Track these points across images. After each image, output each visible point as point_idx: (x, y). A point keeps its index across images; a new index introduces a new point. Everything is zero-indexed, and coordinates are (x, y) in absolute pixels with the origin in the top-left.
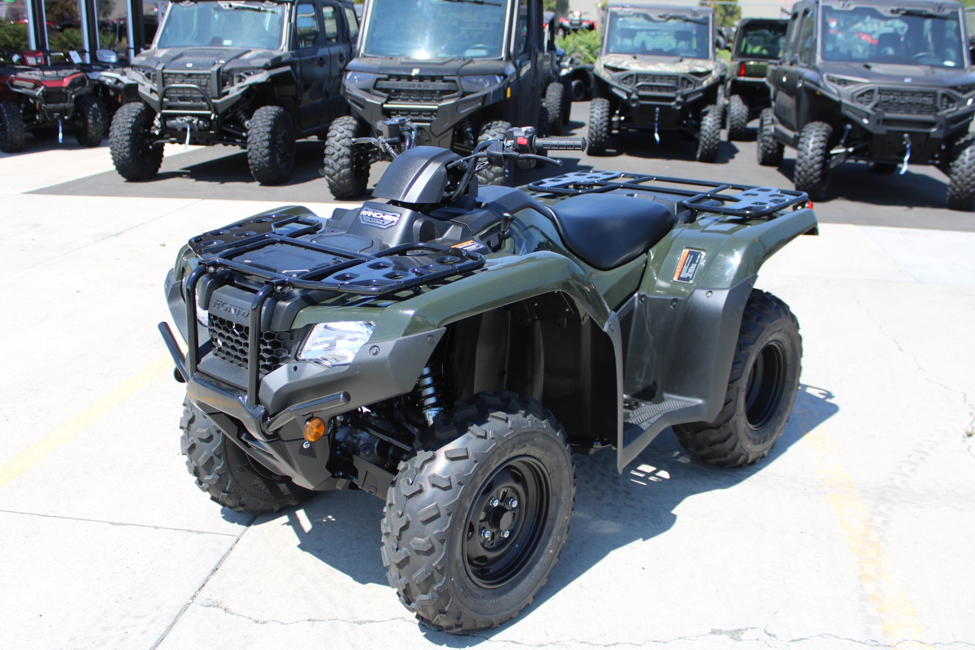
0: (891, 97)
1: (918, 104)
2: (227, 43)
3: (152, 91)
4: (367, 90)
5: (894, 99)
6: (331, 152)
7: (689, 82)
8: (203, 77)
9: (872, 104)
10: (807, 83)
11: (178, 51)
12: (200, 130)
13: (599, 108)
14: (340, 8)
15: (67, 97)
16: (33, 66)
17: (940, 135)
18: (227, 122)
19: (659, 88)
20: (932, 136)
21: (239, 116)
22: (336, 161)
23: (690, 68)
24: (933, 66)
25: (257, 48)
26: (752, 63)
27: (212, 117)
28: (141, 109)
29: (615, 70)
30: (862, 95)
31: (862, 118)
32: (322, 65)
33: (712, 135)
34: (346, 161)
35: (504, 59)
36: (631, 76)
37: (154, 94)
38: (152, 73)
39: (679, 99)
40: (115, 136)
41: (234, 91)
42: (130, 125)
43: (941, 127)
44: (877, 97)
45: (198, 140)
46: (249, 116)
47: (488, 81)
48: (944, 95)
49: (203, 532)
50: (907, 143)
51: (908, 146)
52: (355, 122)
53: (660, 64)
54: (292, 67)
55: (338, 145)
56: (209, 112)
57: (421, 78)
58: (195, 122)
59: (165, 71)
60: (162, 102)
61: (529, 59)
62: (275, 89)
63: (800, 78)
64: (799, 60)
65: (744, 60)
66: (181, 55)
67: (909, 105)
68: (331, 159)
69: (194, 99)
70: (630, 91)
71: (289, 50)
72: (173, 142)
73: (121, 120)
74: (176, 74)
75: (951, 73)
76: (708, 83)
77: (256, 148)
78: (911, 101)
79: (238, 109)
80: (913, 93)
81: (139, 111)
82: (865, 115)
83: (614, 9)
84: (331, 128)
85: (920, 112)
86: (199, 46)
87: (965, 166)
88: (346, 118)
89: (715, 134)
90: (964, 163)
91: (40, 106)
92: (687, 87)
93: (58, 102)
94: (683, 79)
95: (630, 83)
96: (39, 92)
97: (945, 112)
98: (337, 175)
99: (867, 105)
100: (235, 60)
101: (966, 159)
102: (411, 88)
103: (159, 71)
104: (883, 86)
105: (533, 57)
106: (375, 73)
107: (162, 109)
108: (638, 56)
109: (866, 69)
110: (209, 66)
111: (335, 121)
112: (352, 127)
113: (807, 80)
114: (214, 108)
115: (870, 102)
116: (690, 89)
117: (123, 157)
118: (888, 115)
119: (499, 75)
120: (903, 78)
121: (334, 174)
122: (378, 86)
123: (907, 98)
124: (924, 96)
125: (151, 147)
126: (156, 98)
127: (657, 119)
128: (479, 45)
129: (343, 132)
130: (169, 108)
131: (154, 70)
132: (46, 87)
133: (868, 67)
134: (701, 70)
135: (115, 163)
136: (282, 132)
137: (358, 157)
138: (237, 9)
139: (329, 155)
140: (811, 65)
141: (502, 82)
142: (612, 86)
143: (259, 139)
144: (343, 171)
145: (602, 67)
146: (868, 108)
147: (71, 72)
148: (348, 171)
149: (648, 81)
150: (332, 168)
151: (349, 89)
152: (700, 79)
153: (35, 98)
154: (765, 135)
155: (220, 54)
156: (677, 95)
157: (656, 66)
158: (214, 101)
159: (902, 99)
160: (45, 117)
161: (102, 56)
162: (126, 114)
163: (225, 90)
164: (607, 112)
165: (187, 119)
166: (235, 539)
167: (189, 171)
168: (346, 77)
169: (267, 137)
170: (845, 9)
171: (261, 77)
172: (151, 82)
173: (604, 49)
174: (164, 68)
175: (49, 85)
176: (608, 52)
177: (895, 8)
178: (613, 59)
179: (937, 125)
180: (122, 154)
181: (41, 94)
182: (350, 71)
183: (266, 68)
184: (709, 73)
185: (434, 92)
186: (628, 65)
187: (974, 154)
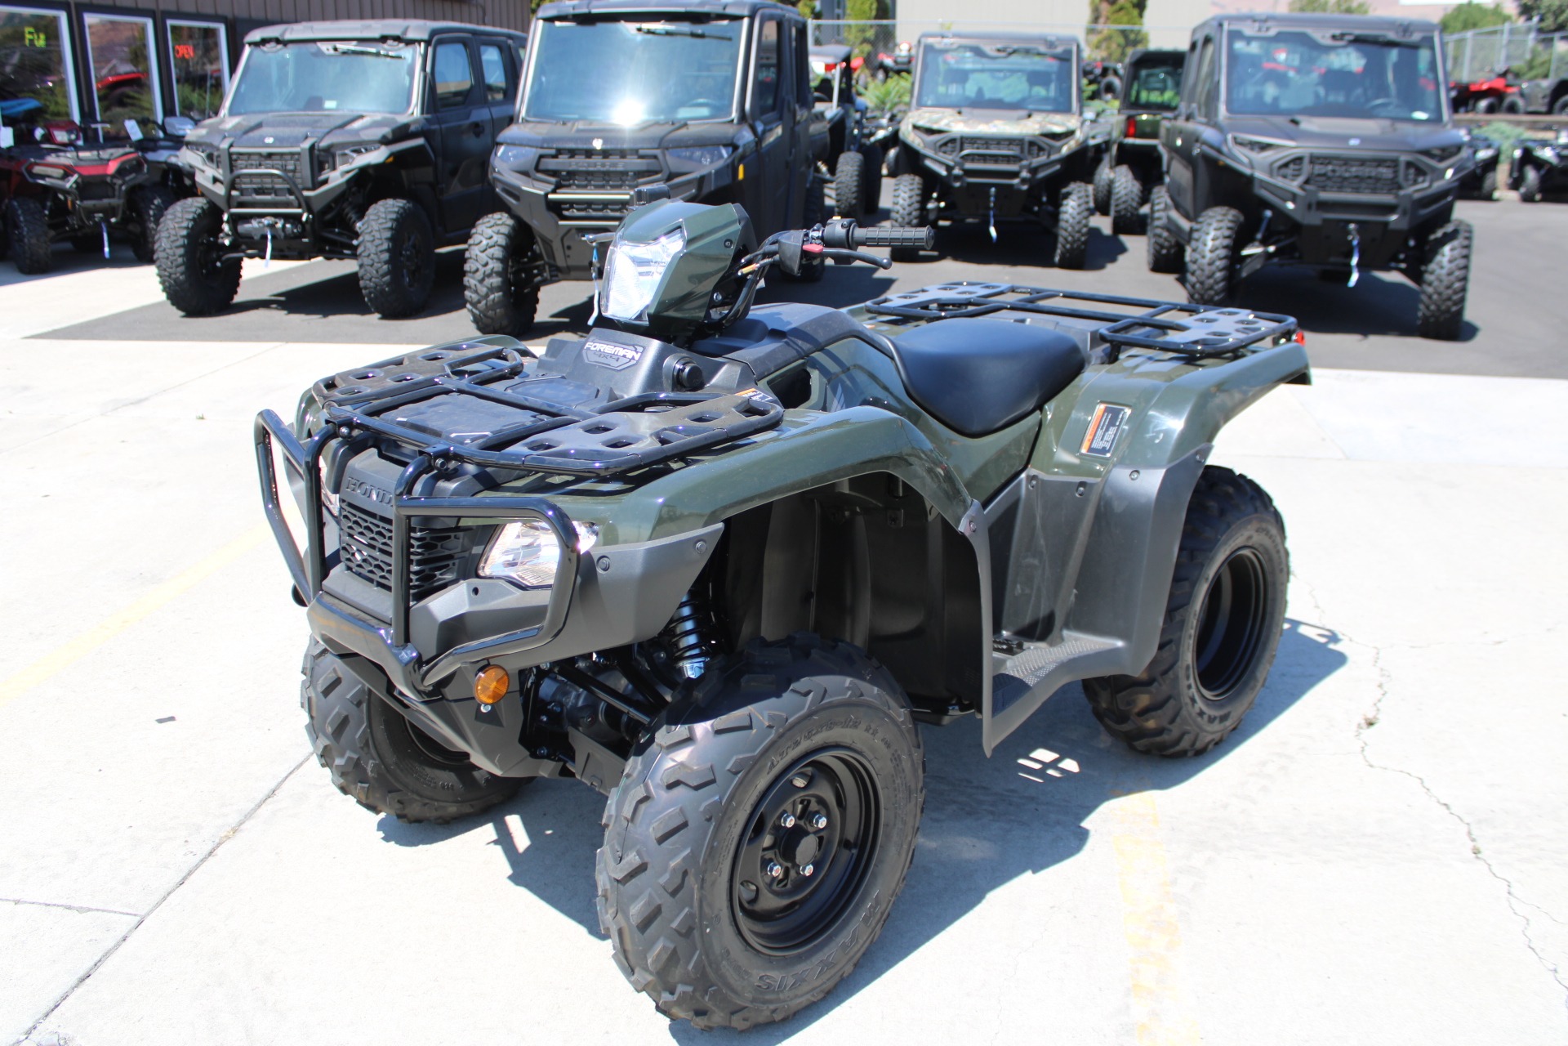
0: (1330, 167)
1: (1370, 177)
2: (330, 104)
3: (215, 180)
4: (525, 173)
5: (1333, 171)
6: (474, 268)
7: (1041, 149)
8: (289, 157)
9: (1301, 179)
10: (1206, 149)
11: (254, 120)
12: (287, 237)
13: (907, 189)
14: (509, 47)
15: (114, 190)
16: (65, 145)
17: (1404, 225)
18: (330, 224)
19: (996, 158)
20: (1391, 227)
21: (347, 214)
22: (481, 281)
23: (1041, 127)
24: (1395, 119)
25: (374, 112)
26: (1144, 117)
27: (304, 218)
28: (202, 208)
29: (930, 131)
30: (1286, 165)
31: (1285, 200)
32: (478, 135)
33: (1077, 228)
34: (496, 281)
35: (735, 121)
36: (953, 141)
37: (218, 184)
38: (216, 154)
39: (1025, 174)
40: (162, 249)
41: (336, 177)
42: (184, 232)
43: (1404, 213)
44: (1306, 168)
45: (287, 253)
46: (361, 216)
47: (708, 156)
48: (1409, 165)
49: (89, 910)
50: (1353, 239)
51: (1355, 242)
52: (510, 222)
53: (997, 122)
54: (427, 139)
55: (484, 257)
56: (299, 211)
57: (605, 153)
58: (279, 225)
59: (233, 150)
60: (229, 196)
61: (781, 118)
62: (403, 173)
63: (1197, 140)
64: (1196, 113)
65: (1132, 112)
66: (259, 126)
67: (1355, 180)
68: (473, 278)
69: (276, 192)
70: (951, 164)
71: (422, 113)
72: (251, 257)
73: (170, 224)
74: (249, 155)
75: (1422, 130)
76: (1069, 148)
77: (370, 262)
78: (1360, 174)
79: (345, 205)
80: (1363, 162)
81: (199, 211)
82: (1290, 196)
83: (930, 40)
84: (473, 231)
85: (1374, 191)
86: (288, 111)
87: (1444, 272)
88: (497, 216)
89: (1081, 225)
90: (1442, 267)
91: (73, 203)
92: (1038, 156)
93: (100, 198)
94: (1032, 144)
95: (953, 151)
96: (70, 183)
97: (1411, 190)
98: (484, 302)
99: (1293, 180)
100: (338, 131)
101: (1445, 260)
102: (591, 169)
103: (224, 149)
104: (1316, 151)
105: (786, 115)
106: (537, 147)
107: (230, 207)
108: (964, 110)
109: (1292, 126)
110: (297, 141)
111: (480, 221)
112: (505, 230)
113: (1205, 143)
114: (307, 204)
115: (1297, 176)
117: (175, 280)
118: (1324, 196)
119: (725, 146)
120: (1347, 138)
121: (479, 302)
122: (542, 167)
123: (1354, 169)
124: (1379, 166)
125: (218, 264)
126: (220, 190)
127: (992, 205)
128: (701, 101)
129: (491, 237)
130: (241, 205)
131: (218, 149)
132: (81, 176)
133: (1295, 122)
134: (1058, 129)
135: (165, 290)
136: (412, 238)
137: (516, 273)
138: (345, 53)
139: (470, 272)
140: (1212, 122)
141: (729, 156)
142: (925, 157)
143: (373, 250)
144: (492, 297)
145: (910, 127)
146: (1294, 186)
147: (121, 151)
148: (499, 297)
149: (978, 148)
150: (476, 292)
151: (499, 173)
152: (1057, 144)
153: (66, 192)
154: (1157, 227)
155: (316, 122)
156: (1022, 168)
157: (991, 125)
158: (306, 193)
159: (1346, 171)
160: (82, 220)
161: (174, 127)
162: (179, 215)
163: (322, 177)
164: (917, 195)
165: (266, 221)
166: (138, 919)
167: (282, 299)
168: (496, 154)
169: (385, 246)
170: (1263, 34)
171: (377, 156)
172: (214, 166)
173: (914, 101)
174: (231, 146)
175: (85, 173)
176: (920, 105)
177: (1337, 32)
178: (927, 115)
179: (1400, 210)
180: (173, 276)
181: (74, 186)
182: (501, 144)
183: (385, 141)
184: (1070, 134)
185: (624, 173)
186: (948, 125)
187: (1456, 253)
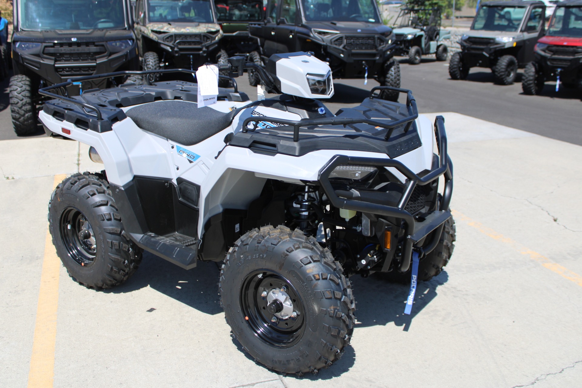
0: (352, 40)
1: (366, 44)
4: (37, 55)
5: (354, 42)
6: (16, 102)
7: (208, 38)
9: (343, 45)
10: (297, 35)
13: (152, 58)
17: (380, 61)
19: (190, 43)
20: (377, 62)
22: (20, 108)
23: (207, 29)
26: (225, 24)
29: (160, 33)
30: (337, 40)
31: (340, 54)
34: (28, 107)
35: (127, 29)
36: (171, 36)
44: (345, 41)
47: (123, 44)
48: (379, 38)
50: (365, 67)
51: (366, 68)
53: (188, 28)
55: (20, 96)
57: (78, 44)
63: (290, 32)
64: (285, 22)
67: (361, 45)
68: (16, 107)
70: (173, 46)
76: (218, 38)
78: (362, 42)
80: (363, 38)
85: (366, 49)
87: (393, 77)
88: (20, 76)
90: (392, 76)
92: (207, 41)
94: (204, 36)
95: (172, 41)
97: (380, 48)
98: (22, 118)
99: (340, 46)
101: (393, 73)
102: (72, 52)
104: (347, 35)
106: (41, 43)
108: (170, 23)
109: (333, 25)
111: (12, 79)
112: (27, 83)
115: (341, 44)
116: (209, 42)
118: (353, 51)
119: (130, 40)
120: (356, 29)
121: (20, 118)
122: (45, 52)
123: (360, 41)
124: (368, 39)
127: (192, 63)
133: (335, 24)
134: (213, 30)
139: (14, 104)
140: (299, 24)
141: (133, 44)
142: (160, 43)
144: (27, 115)
145: (150, 31)
146: (341, 48)
148: (30, 115)
149: (182, 39)
150: (18, 113)
152: (214, 36)
156: (203, 47)
157: (186, 29)
159: (358, 41)
164: (157, 60)
173: (147, 20)
176: (151, 22)
178: (156, 26)
179: (379, 55)
184: (217, 32)
185: (88, 54)
186: (167, 29)
187: (396, 70)
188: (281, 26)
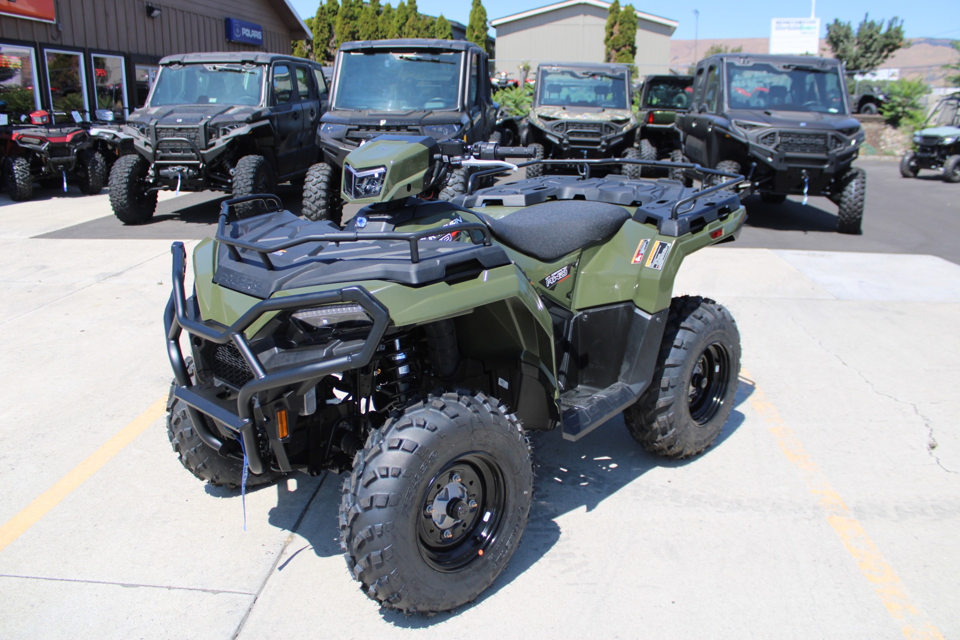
0: (790, 139)
1: (812, 144)
2: (212, 100)
3: (146, 144)
5: (792, 141)
6: (309, 195)
7: (611, 129)
8: (192, 130)
9: (774, 145)
10: (716, 127)
11: (169, 109)
12: (190, 178)
14: (310, 69)
15: (70, 151)
16: (39, 125)
17: (832, 170)
18: (214, 171)
19: (586, 134)
20: (825, 171)
21: (224, 164)
22: (313, 203)
23: (611, 117)
24: (821, 112)
25: (239, 105)
26: (658, 112)
27: (201, 166)
28: (136, 160)
29: (548, 119)
30: (766, 137)
31: (767, 157)
32: (296, 119)
33: (632, 174)
34: (322, 202)
35: (460, 110)
36: (562, 124)
37: (147, 146)
38: (146, 128)
39: (603, 143)
40: (113, 185)
41: (220, 142)
42: (127, 175)
43: (832, 164)
44: (778, 139)
45: (188, 186)
46: (234, 165)
47: (447, 130)
48: (833, 137)
49: (219, 592)
50: (805, 178)
51: (806, 180)
52: (329, 168)
53: (586, 114)
54: (270, 121)
55: (315, 189)
56: (198, 162)
57: (387, 128)
58: (185, 171)
59: (157, 126)
60: (155, 154)
61: (480, 110)
62: (256, 140)
63: (710, 123)
64: (707, 108)
65: (652, 109)
66: (172, 112)
67: (804, 146)
68: (309, 201)
69: (185, 151)
70: (562, 137)
71: (267, 106)
72: (166, 189)
73: (118, 170)
74: (168, 129)
75: (835, 118)
76: (627, 128)
77: (241, 192)
78: (807, 142)
79: (224, 159)
80: (808, 136)
81: (135, 162)
82: (769, 154)
83: (545, 68)
84: (308, 173)
85: (812, 151)
86: (187, 104)
87: (852, 196)
88: (321, 164)
89: (635, 172)
90: (851, 194)
91: (46, 159)
92: (610, 133)
93: (62, 156)
94: (606, 126)
95: (562, 130)
96: (44, 147)
97: (834, 151)
98: (315, 215)
99: (770, 145)
100: (220, 116)
101: (853, 190)
103: (152, 126)
104: (783, 130)
105: (483, 108)
106: (346, 125)
107: (155, 160)
108: (567, 107)
109: (766, 116)
110: (197, 121)
111: (311, 168)
112: (327, 173)
113: (717, 125)
114: (202, 158)
115: (772, 143)
116: (613, 134)
117: (121, 203)
118: (789, 154)
119: (456, 124)
120: (798, 123)
121: (312, 215)
122: (349, 136)
123: (803, 139)
124: (816, 138)
125: (146, 194)
126: (149, 150)
128: (437, 99)
129: (319, 177)
130: (162, 158)
131: (148, 126)
132: (50, 143)
133: (769, 114)
134: (620, 118)
135: (114, 209)
136: (263, 178)
137: (332, 198)
138: (220, 70)
139: (307, 197)
140: (720, 112)
141: (459, 130)
142: (546, 133)
143: (243, 185)
144: (319, 212)
145: (537, 117)
146: (771, 148)
147: (73, 129)
148: (324, 211)
149: (576, 128)
150: (310, 209)
151: (323, 139)
152: (620, 126)
153: (40, 152)
154: (677, 173)
155: (206, 110)
156: (602, 139)
157: (583, 115)
158: (202, 152)
159: (799, 140)
160: (50, 169)
161: (101, 115)
162: (124, 165)
163: (211, 142)
164: (542, 155)
165: (178, 168)
166: (253, 597)
167: (179, 214)
168: (320, 129)
169: (250, 183)
170: (746, 65)
171: (244, 130)
172: (145, 136)
173: (537, 102)
174: (156, 124)
175: (53, 141)
176: (540, 104)
177: (787, 64)
178: (546, 110)
179: (830, 162)
180: (120, 201)
181: (47, 149)
182: (323, 123)
183: (248, 121)
184: (627, 120)
186: (558, 115)
187: (859, 186)
188: (703, 116)
